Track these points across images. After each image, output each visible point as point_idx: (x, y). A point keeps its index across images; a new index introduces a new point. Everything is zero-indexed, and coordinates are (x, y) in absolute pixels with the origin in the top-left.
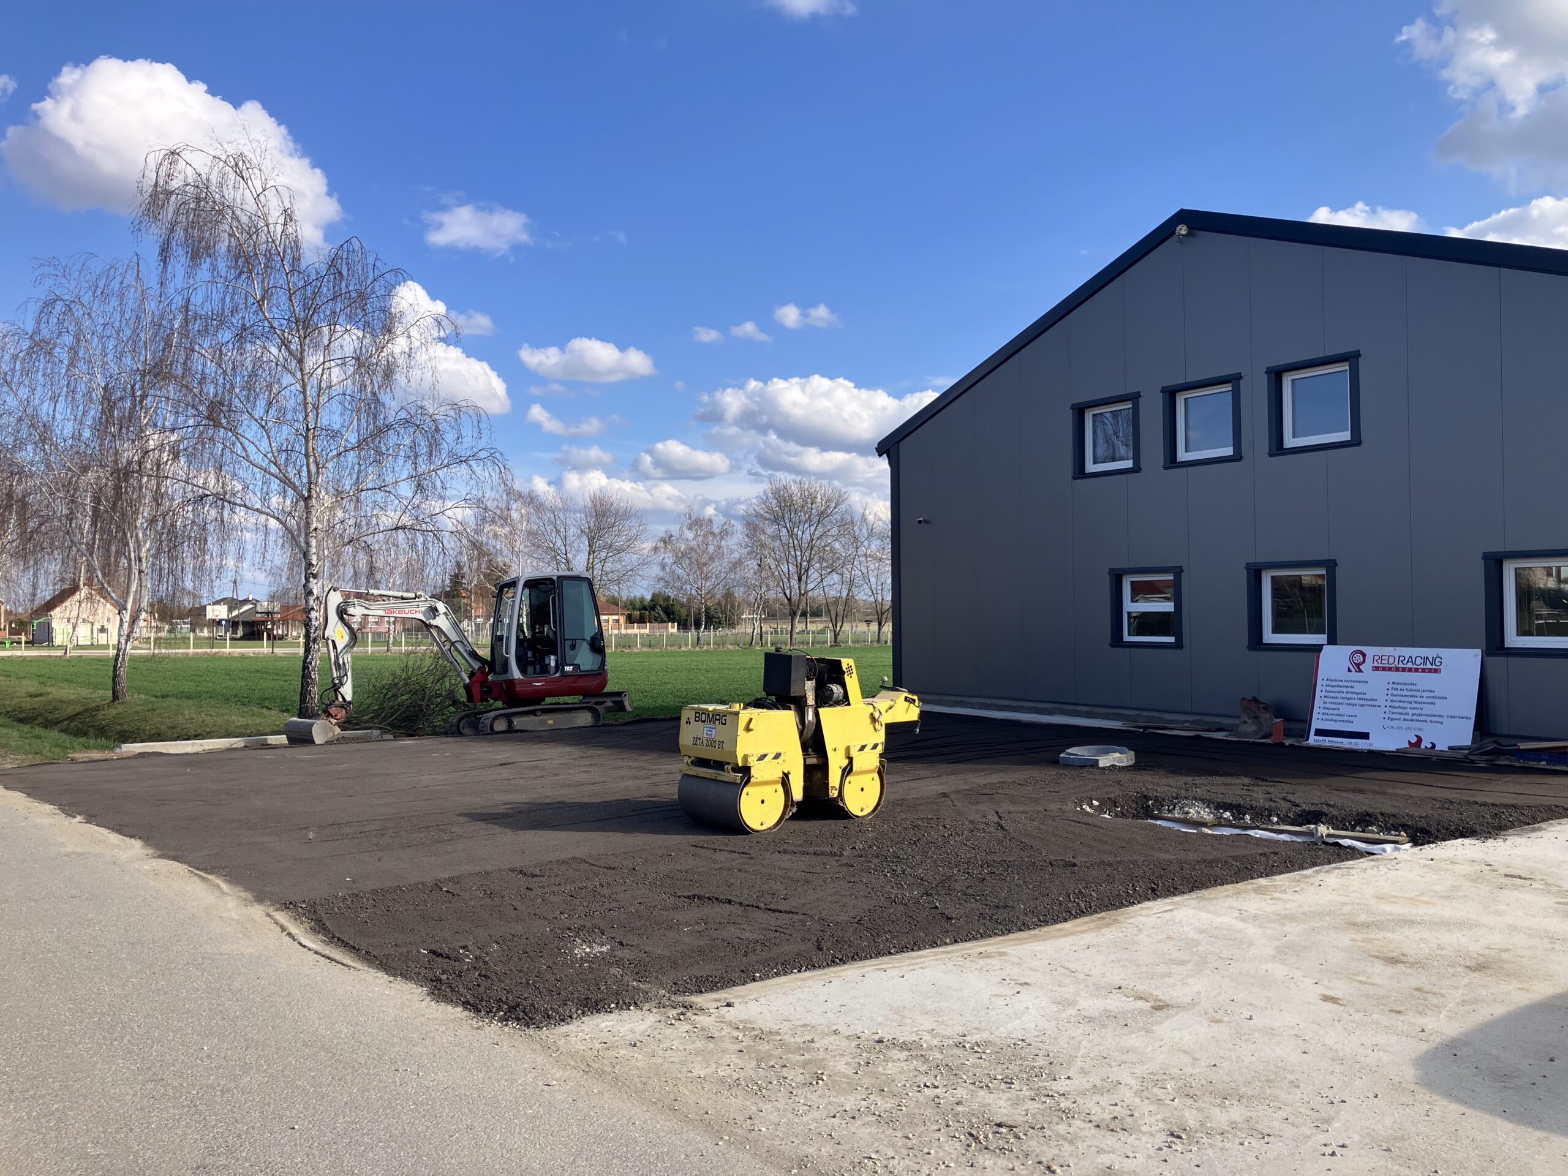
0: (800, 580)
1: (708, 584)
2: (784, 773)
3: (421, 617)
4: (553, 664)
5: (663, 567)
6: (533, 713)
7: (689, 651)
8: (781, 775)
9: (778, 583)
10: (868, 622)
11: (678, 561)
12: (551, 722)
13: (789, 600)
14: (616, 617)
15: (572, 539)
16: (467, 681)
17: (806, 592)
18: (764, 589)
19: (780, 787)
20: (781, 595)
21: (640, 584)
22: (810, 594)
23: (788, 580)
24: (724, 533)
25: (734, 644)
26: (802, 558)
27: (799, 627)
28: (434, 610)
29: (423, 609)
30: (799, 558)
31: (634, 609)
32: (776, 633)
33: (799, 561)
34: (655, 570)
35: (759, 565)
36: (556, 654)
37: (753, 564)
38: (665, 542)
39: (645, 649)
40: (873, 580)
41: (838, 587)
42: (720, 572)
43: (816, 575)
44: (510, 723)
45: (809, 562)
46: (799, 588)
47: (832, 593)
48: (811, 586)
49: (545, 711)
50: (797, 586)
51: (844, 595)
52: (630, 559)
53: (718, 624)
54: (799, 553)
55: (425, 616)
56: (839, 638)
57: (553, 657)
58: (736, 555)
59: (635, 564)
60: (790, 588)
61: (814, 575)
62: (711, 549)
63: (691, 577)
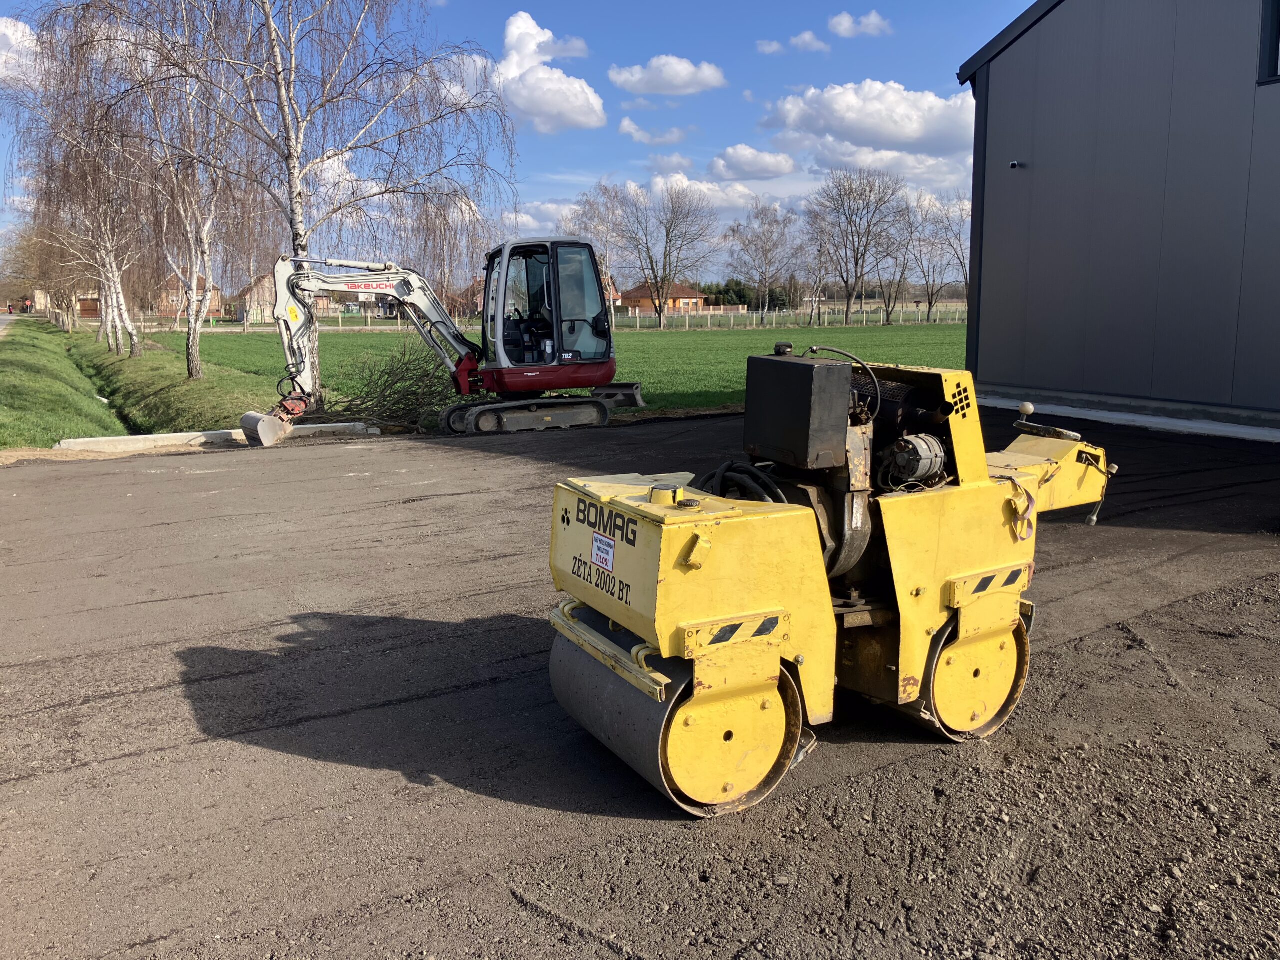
0: (857, 264)
1: (772, 269)
2: (784, 662)
3: (393, 292)
4: (549, 350)
5: (732, 254)
6: (527, 408)
7: (753, 331)
8: (776, 669)
9: (836, 268)
10: (918, 303)
11: (746, 249)
12: (548, 419)
13: (846, 283)
14: (695, 301)
15: (652, 229)
16: (454, 369)
17: (862, 275)
18: (823, 272)
19: (775, 699)
20: (839, 279)
21: (711, 269)
22: (866, 278)
23: (846, 264)
24: (787, 222)
25: (794, 324)
26: (859, 243)
27: (854, 308)
28: (406, 284)
29: (395, 283)
30: (856, 244)
31: (711, 293)
32: (834, 313)
33: (856, 246)
34: (725, 258)
35: (819, 251)
36: (552, 338)
37: (813, 250)
38: (734, 231)
39: (715, 329)
40: (925, 264)
41: (893, 271)
42: (783, 258)
43: (872, 259)
44: (500, 421)
45: (865, 247)
46: (856, 271)
47: (886, 277)
48: (866, 270)
49: (540, 406)
50: (854, 270)
51: (898, 278)
52: (702, 247)
53: (783, 306)
54: (856, 239)
55: (397, 292)
56: (892, 317)
57: (549, 343)
58: (798, 242)
59: (707, 252)
60: (847, 271)
61: (870, 259)
62: (775, 236)
63: (757, 262)
